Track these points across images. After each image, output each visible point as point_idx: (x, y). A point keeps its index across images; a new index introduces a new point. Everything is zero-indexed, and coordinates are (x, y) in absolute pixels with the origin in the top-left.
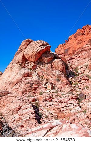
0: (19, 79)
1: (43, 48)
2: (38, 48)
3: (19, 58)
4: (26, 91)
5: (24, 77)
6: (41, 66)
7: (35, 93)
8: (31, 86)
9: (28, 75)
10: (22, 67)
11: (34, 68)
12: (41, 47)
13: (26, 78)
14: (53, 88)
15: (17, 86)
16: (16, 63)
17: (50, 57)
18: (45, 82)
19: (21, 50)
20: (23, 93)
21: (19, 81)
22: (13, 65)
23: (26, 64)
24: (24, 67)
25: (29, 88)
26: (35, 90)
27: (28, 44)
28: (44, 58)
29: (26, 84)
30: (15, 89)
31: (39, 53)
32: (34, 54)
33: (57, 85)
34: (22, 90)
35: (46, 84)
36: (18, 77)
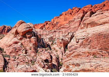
0: (11, 44)
1: (26, 30)
2: (24, 29)
3: (14, 31)
4: (12, 52)
5: (14, 43)
6: (25, 39)
7: (17, 54)
8: (15, 50)
9: (16, 43)
10: (15, 36)
11: (21, 39)
12: (26, 29)
13: (14, 44)
14: (26, 53)
15: (9, 48)
16: (12, 34)
17: (30, 35)
18: (23, 49)
19: (16, 26)
20: (10, 53)
21: (10, 45)
22: (10, 34)
23: (17, 36)
24: (16, 37)
25: (14, 51)
26: (17, 52)
27: (21, 24)
28: (27, 35)
29: (13, 48)
30: (7, 49)
31: (24, 32)
32: (22, 32)
33: (29, 51)
34: (10, 51)
35: (23, 50)
36: (11, 43)
